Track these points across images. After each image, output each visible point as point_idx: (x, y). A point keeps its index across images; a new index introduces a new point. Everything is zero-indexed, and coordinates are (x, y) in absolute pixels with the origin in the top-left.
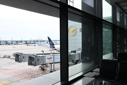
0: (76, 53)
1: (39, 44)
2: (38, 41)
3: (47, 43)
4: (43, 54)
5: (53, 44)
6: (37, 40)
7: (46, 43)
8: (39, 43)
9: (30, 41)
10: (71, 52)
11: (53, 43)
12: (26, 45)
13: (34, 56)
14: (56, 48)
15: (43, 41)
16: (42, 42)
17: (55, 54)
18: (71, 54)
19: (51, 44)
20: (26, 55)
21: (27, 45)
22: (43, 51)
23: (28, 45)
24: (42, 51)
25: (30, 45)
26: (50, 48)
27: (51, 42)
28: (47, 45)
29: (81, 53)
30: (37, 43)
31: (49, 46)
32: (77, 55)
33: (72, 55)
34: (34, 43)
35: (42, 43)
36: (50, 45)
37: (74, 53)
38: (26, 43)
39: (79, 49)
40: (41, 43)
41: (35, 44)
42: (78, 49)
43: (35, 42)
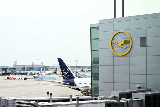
0: (134, 100)
1: (36, 75)
2: (31, 69)
3: (55, 72)
4: (51, 101)
5: (71, 77)
6: (31, 67)
7: (52, 72)
8: (34, 72)
9: (14, 69)
10: (118, 96)
11: (72, 72)
12: (6, 77)
13: (31, 106)
14: (78, 85)
15: (46, 68)
16: (43, 70)
17: (80, 102)
18: (121, 101)
19: (66, 76)
20: (9, 102)
21: (8, 78)
22: (51, 94)
23: (10, 76)
24: (48, 93)
25: (15, 76)
26: (64, 84)
27: (66, 71)
28: (54, 79)
29: (144, 98)
30: (31, 72)
31: (61, 80)
32: (134, 103)
33: (123, 104)
34: (23, 74)
35: (43, 73)
36: (64, 78)
37: (128, 100)
38: (4, 72)
39: (139, 88)
40: (39, 72)
41: (26, 74)
42: (138, 90)
43: (25, 71)
